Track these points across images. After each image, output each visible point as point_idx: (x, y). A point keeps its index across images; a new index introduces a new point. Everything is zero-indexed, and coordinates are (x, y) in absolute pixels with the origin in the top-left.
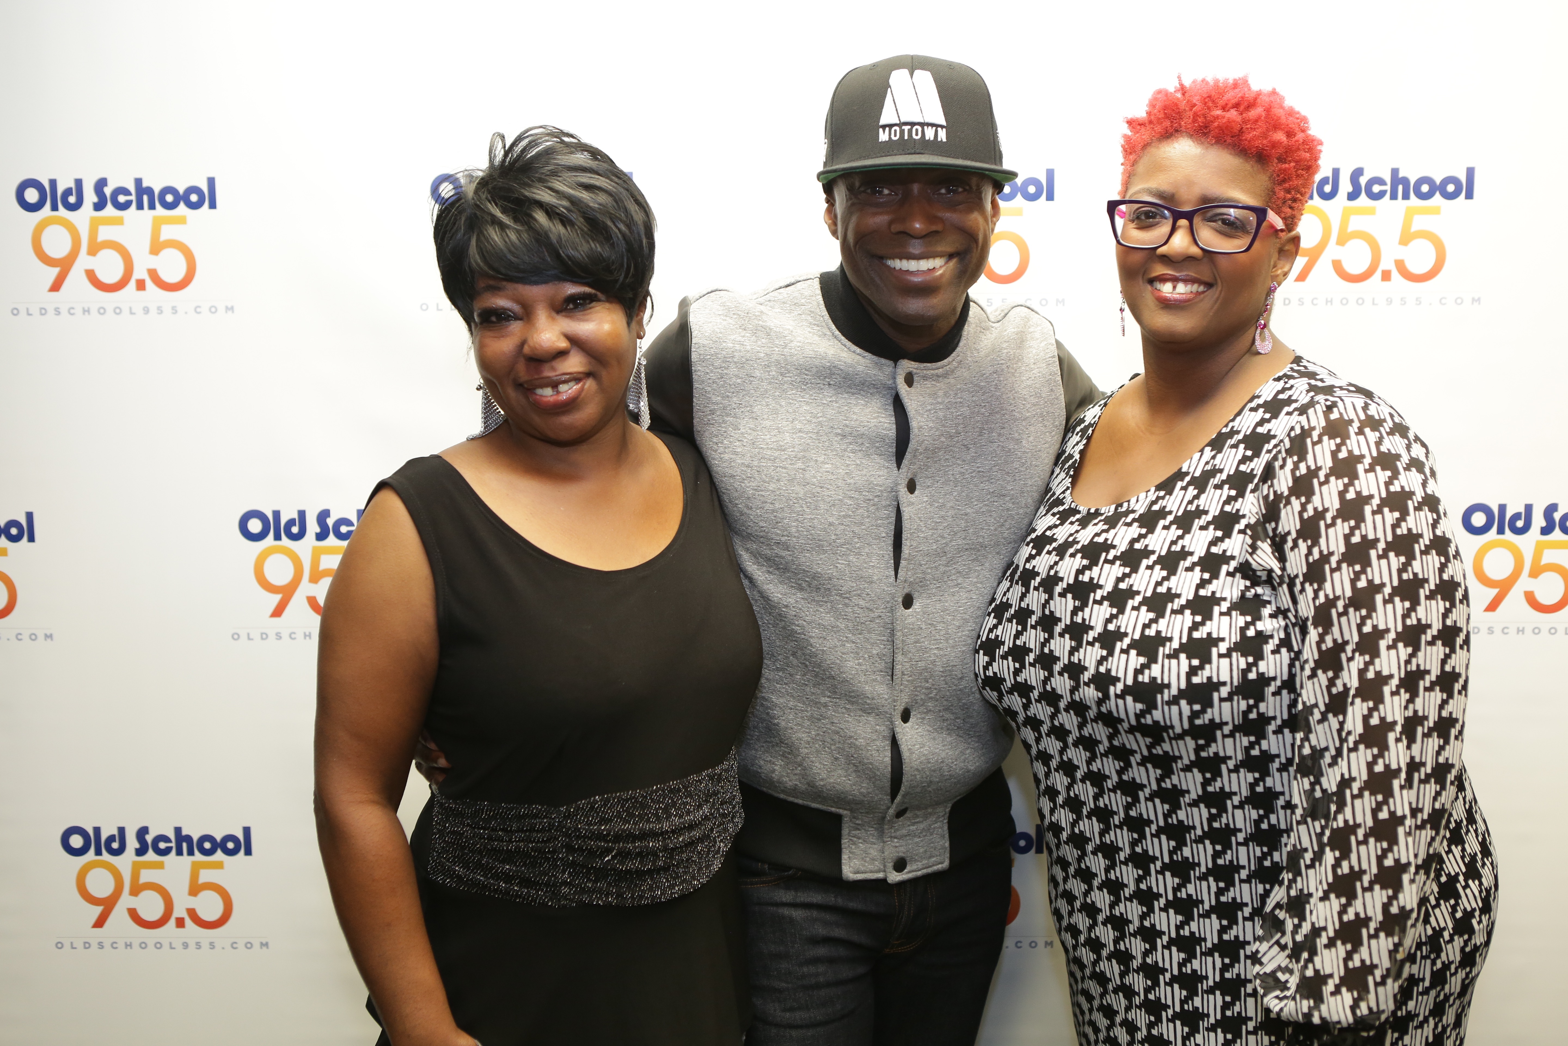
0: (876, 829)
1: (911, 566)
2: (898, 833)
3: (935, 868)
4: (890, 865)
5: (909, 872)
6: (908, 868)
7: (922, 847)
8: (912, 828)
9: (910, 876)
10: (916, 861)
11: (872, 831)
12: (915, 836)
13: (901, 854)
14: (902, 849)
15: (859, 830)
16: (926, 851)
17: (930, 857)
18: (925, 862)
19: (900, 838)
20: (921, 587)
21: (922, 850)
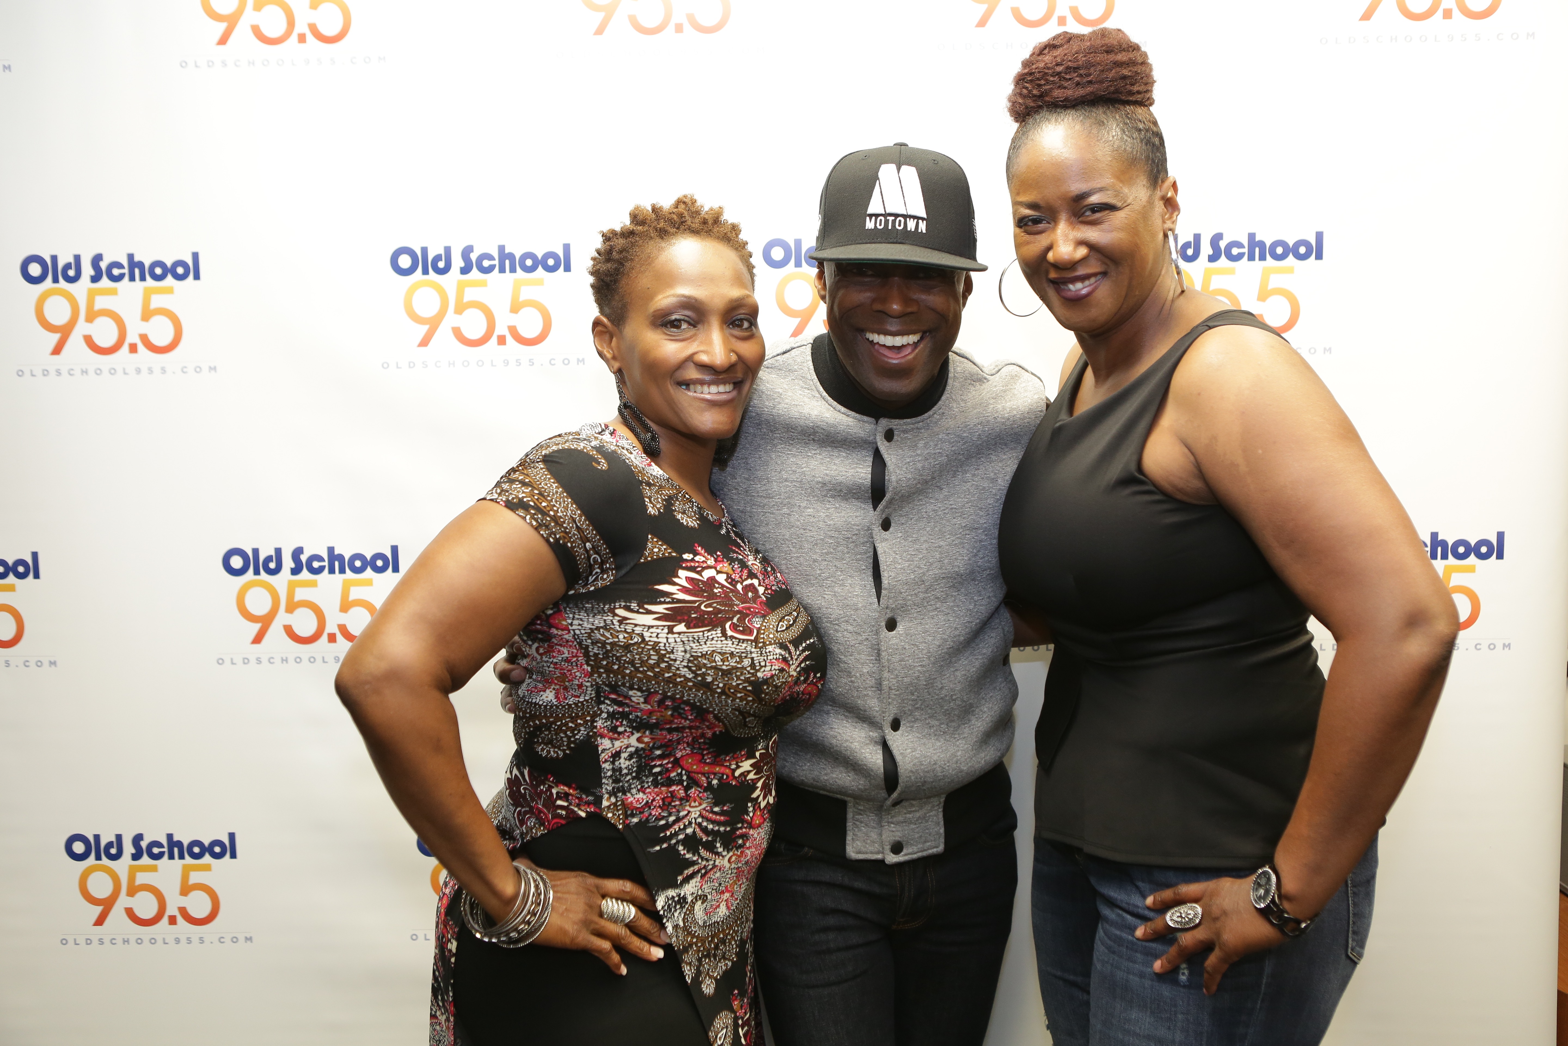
0: (876, 815)
1: (892, 595)
2: (895, 819)
3: (930, 852)
4: (888, 848)
5: (906, 855)
6: (905, 851)
7: (918, 833)
8: (908, 816)
9: (907, 858)
10: (912, 845)
11: (872, 816)
12: (911, 823)
13: (897, 839)
14: (899, 834)
15: (861, 814)
16: (921, 836)
17: (925, 842)
18: (920, 846)
19: (897, 823)
20: (903, 611)
21: (917, 836)
